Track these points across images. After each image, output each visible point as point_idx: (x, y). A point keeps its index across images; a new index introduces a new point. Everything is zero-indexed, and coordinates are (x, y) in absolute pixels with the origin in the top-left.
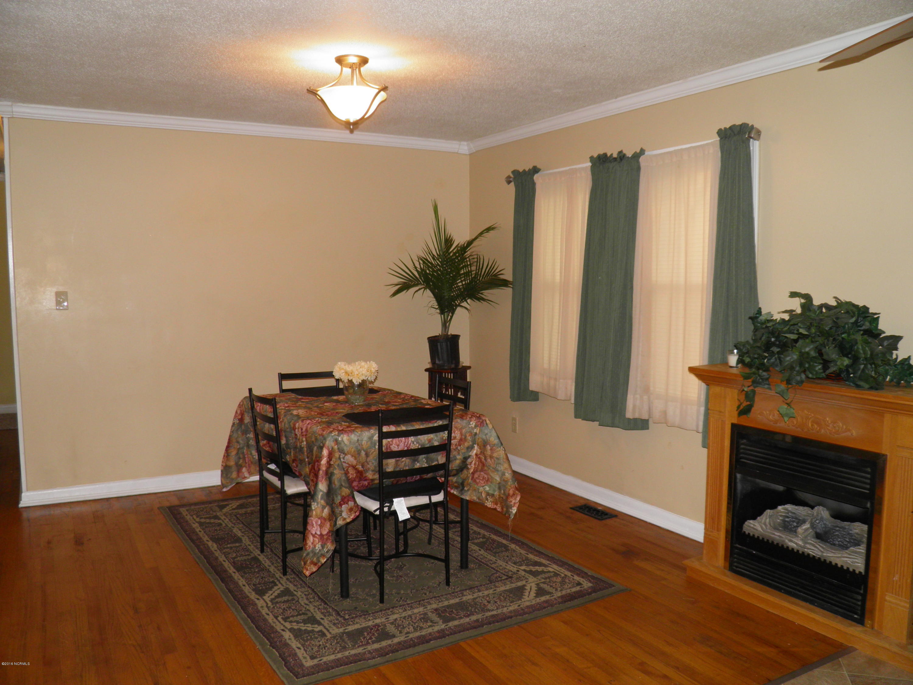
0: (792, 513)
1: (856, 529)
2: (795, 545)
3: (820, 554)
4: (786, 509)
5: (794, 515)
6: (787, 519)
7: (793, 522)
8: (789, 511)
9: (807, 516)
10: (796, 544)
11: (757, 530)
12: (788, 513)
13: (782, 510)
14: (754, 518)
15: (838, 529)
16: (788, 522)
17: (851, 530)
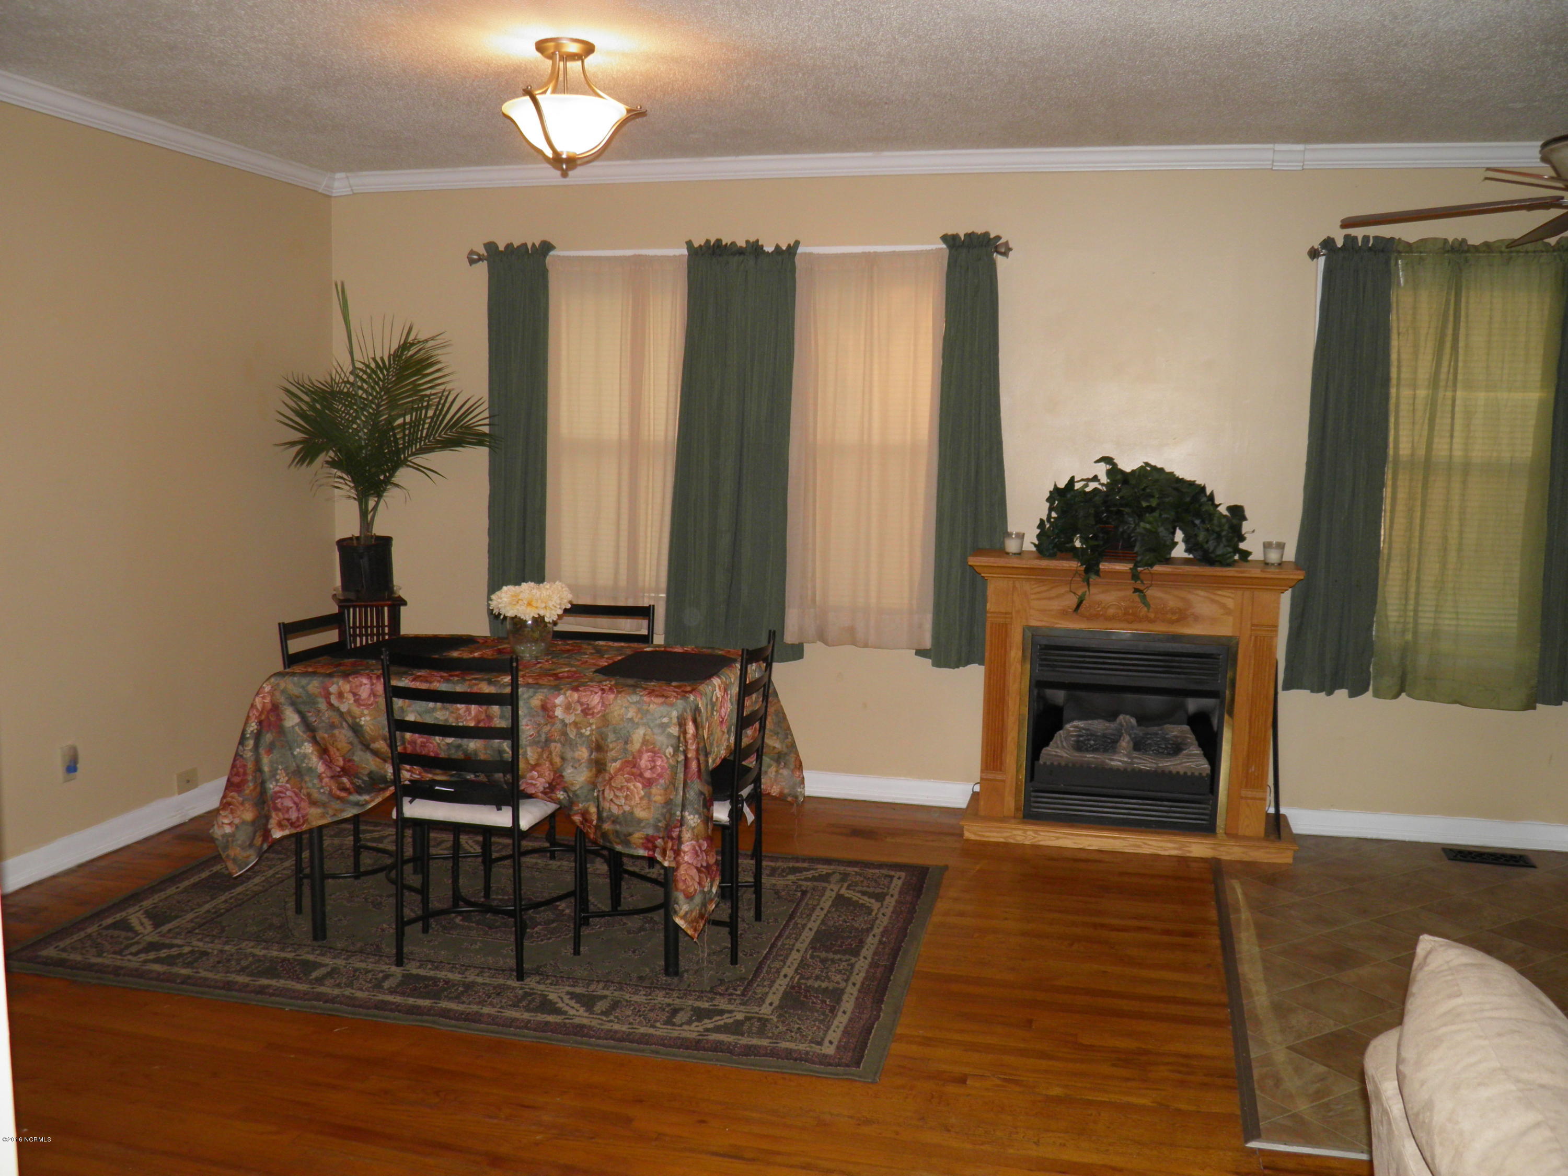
0: (1084, 729)
1: (1172, 732)
2: (1120, 763)
3: (1155, 766)
4: (1076, 727)
5: (1088, 732)
6: (1081, 739)
7: (1089, 740)
8: (1080, 729)
9: (1106, 729)
10: (1120, 761)
11: (1062, 757)
12: (1080, 731)
13: (1072, 729)
14: (1047, 745)
15: (1149, 736)
16: (1082, 742)
17: (1167, 734)
